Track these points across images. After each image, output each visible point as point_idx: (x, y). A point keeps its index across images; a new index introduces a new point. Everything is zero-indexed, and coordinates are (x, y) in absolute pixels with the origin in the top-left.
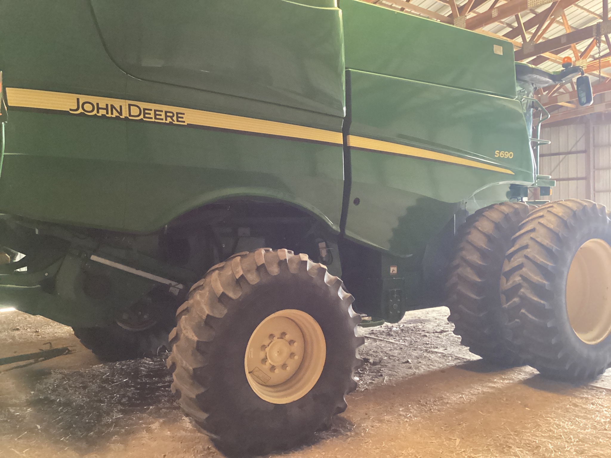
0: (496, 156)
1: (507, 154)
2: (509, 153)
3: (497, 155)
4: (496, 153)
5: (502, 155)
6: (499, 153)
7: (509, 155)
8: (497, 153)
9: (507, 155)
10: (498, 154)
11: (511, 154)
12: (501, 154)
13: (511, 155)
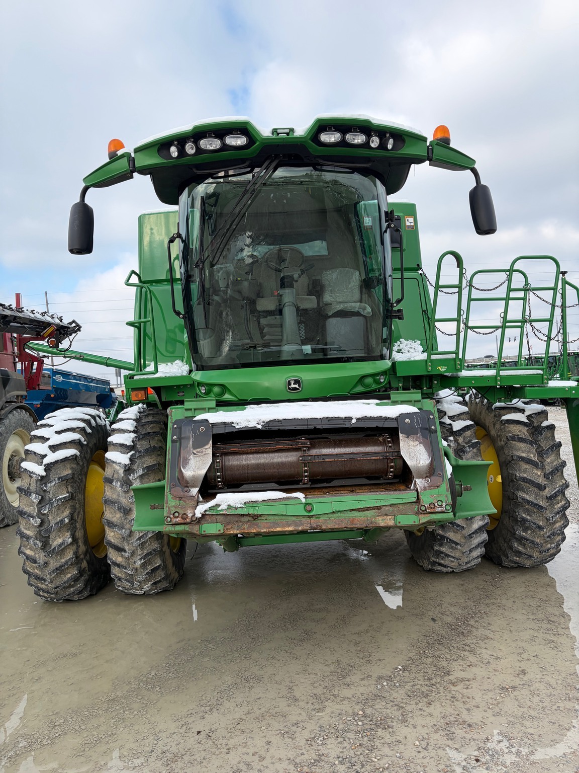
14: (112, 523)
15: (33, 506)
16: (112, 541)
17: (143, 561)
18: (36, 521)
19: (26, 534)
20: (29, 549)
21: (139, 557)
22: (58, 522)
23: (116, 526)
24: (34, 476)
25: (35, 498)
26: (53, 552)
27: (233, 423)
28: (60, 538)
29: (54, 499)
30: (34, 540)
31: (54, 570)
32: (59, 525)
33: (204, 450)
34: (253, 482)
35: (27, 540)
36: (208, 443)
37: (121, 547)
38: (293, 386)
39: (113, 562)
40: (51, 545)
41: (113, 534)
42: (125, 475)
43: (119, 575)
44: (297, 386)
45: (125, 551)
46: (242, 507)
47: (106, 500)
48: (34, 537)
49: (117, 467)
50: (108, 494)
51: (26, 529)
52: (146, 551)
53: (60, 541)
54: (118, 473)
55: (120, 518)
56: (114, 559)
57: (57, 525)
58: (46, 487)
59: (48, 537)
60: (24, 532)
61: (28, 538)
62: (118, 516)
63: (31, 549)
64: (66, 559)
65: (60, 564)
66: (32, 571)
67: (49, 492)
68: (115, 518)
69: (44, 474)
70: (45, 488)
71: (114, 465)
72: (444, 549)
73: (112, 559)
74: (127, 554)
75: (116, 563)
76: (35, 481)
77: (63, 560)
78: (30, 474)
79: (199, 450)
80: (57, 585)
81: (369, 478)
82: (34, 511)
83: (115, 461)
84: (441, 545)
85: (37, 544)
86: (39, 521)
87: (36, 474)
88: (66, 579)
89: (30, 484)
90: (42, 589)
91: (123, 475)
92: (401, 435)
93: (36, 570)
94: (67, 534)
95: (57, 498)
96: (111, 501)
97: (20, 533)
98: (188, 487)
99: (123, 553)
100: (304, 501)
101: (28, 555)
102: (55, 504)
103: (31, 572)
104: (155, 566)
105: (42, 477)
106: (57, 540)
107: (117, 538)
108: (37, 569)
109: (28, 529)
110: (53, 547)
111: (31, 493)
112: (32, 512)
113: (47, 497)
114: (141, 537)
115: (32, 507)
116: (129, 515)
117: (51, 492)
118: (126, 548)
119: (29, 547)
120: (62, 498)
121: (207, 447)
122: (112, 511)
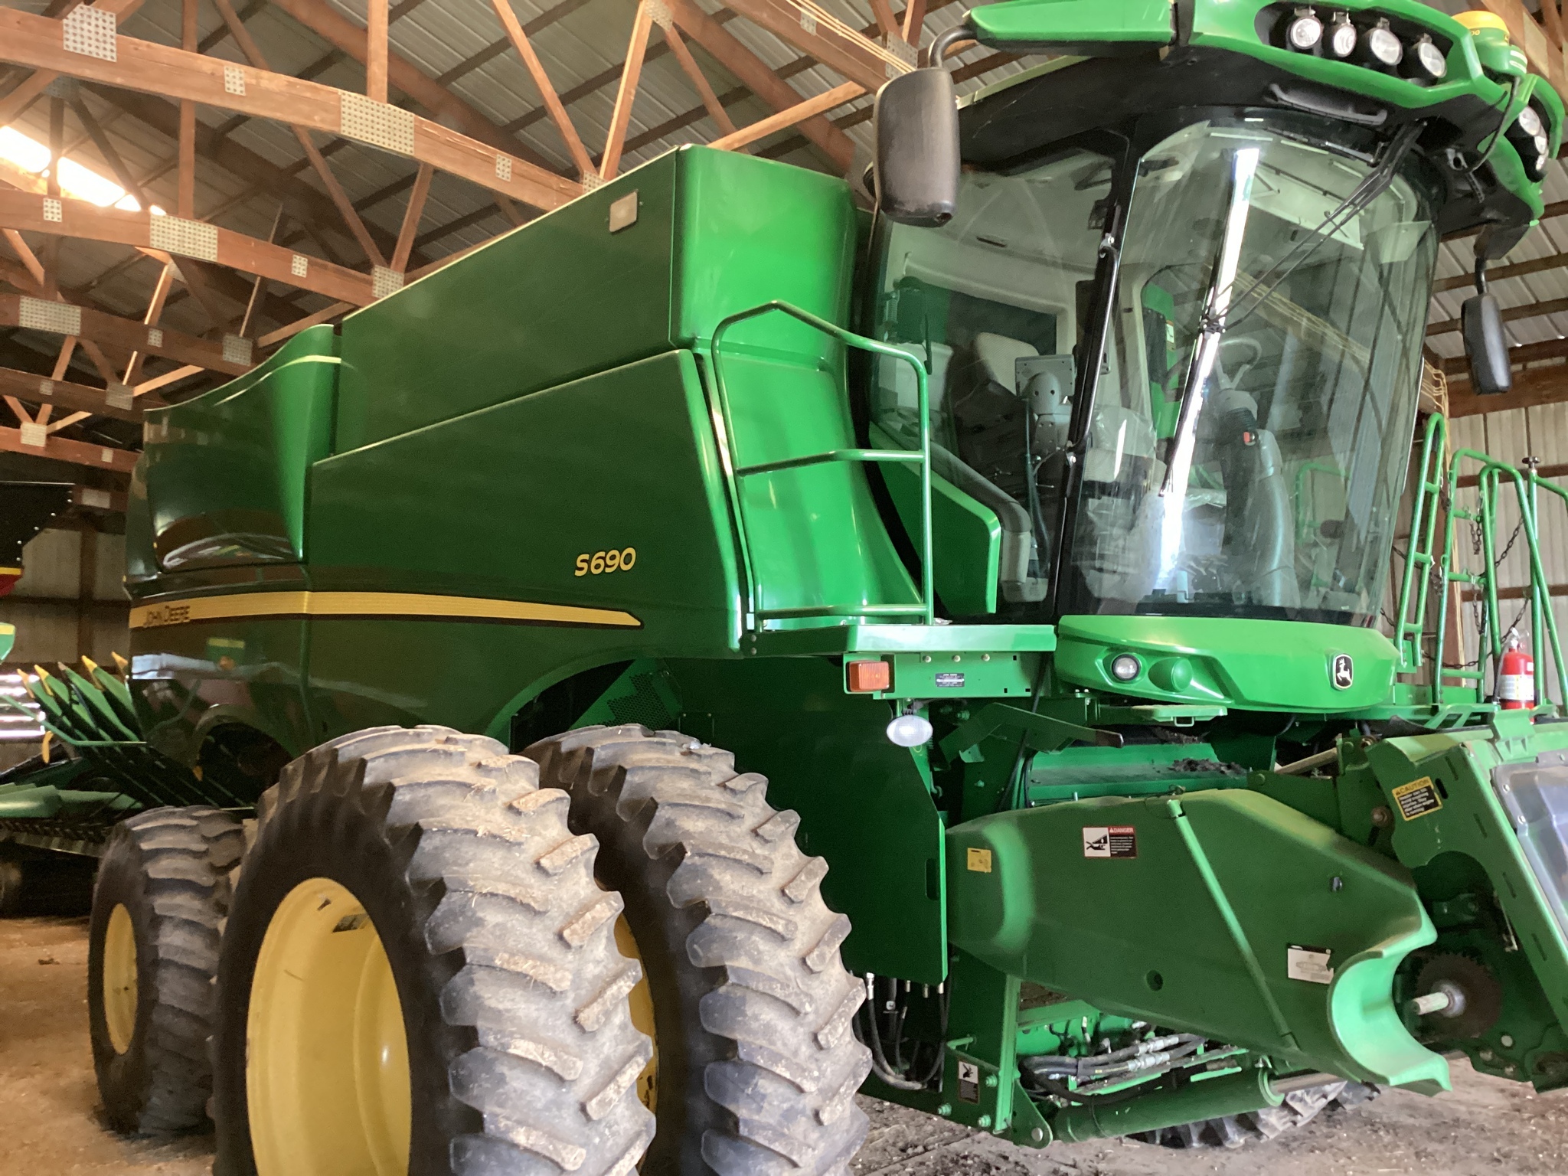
0: (578, 573)
1: (613, 558)
2: (621, 554)
3: (581, 569)
4: (579, 564)
5: (597, 566)
6: (588, 562)
7: (619, 560)
8: (583, 561)
9: (616, 562)
10: (585, 565)
11: (629, 555)
12: (594, 563)
13: (627, 562)
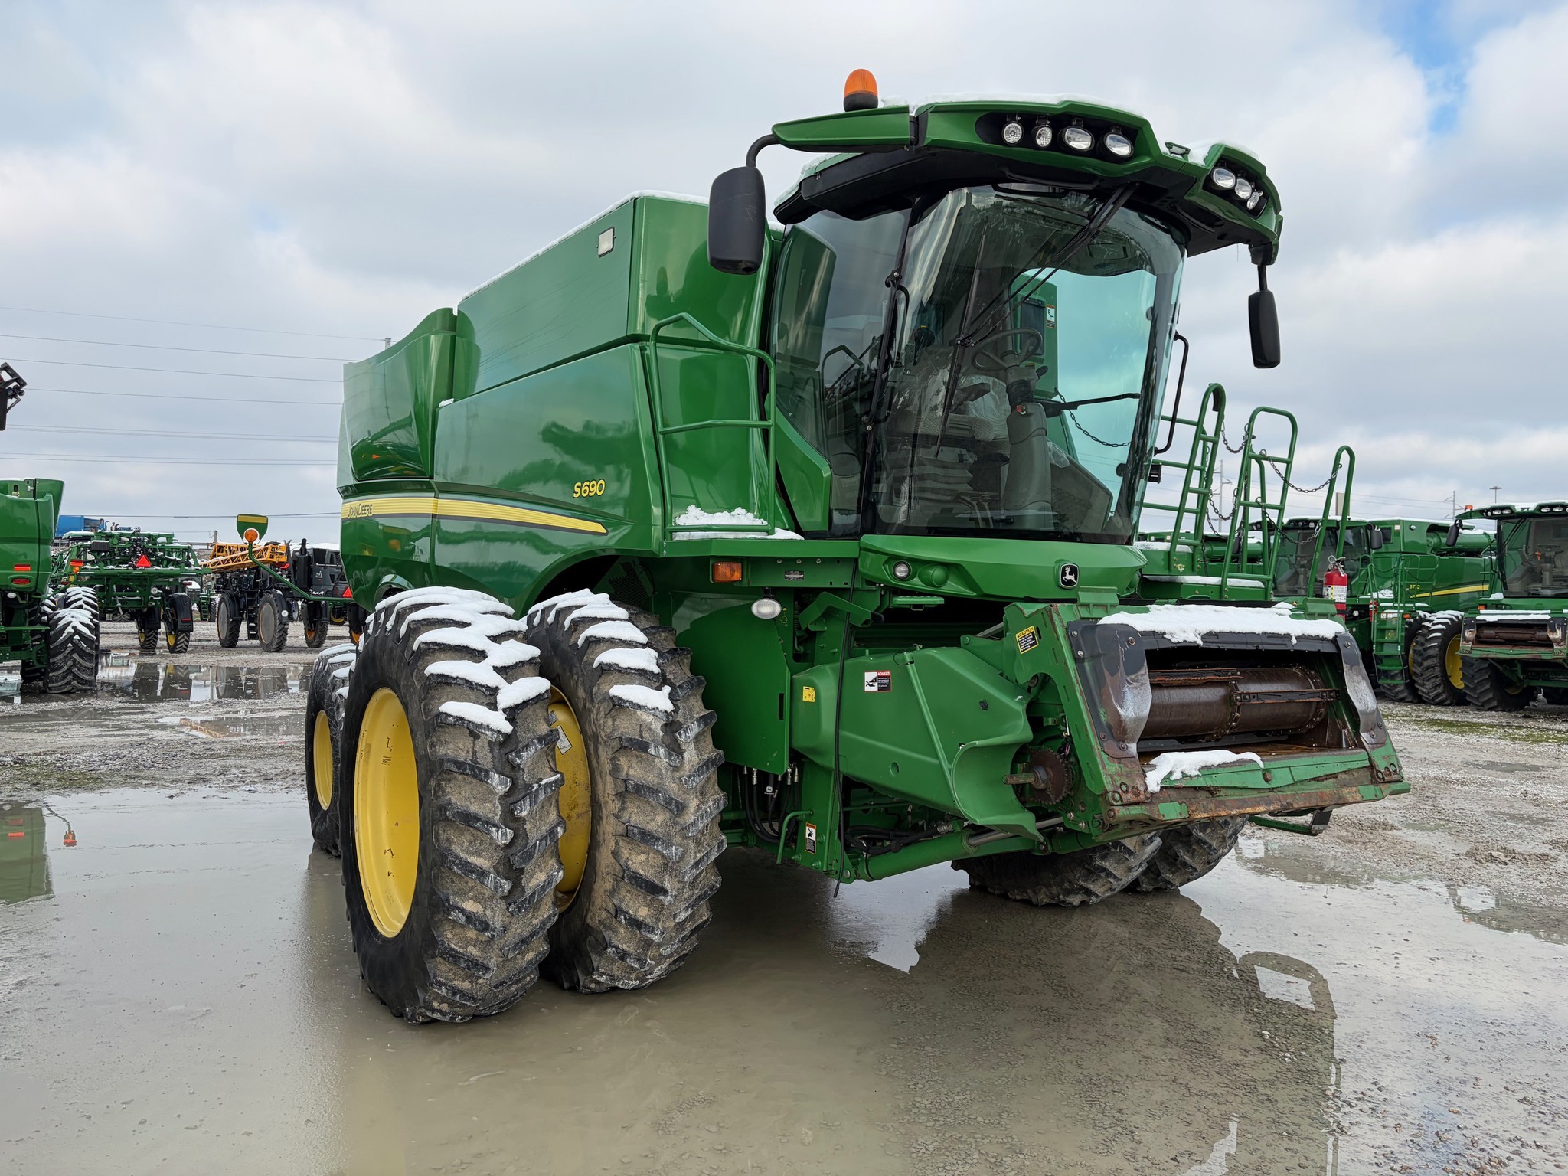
14: (650, 834)
15: (490, 802)
16: (642, 872)
17: (689, 913)
18: (504, 835)
19: (475, 865)
20: (471, 898)
21: (684, 905)
22: (546, 837)
23: (657, 839)
24: (488, 733)
25: (501, 783)
26: (529, 903)
27: (1164, 633)
28: (541, 871)
29: (536, 786)
30: (495, 878)
31: (516, 945)
32: (549, 842)
33: (1140, 677)
34: (1155, 736)
35: (479, 879)
36: (1141, 667)
37: (660, 884)
38: (1068, 577)
39: (630, 918)
40: (523, 888)
41: (643, 857)
42: (665, 732)
43: (625, 947)
44: (1072, 578)
45: (665, 892)
46: (1198, 776)
47: (636, 785)
48: (492, 870)
49: (648, 718)
50: (632, 772)
51: (471, 853)
52: (696, 892)
53: (542, 877)
54: (650, 729)
55: (664, 823)
56: (631, 912)
57: (544, 842)
58: (520, 757)
59: (522, 871)
60: (469, 860)
61: (482, 873)
62: (659, 818)
63: (476, 899)
64: (541, 918)
65: (530, 929)
66: (461, 951)
67: (523, 770)
68: (653, 824)
69: (507, 728)
70: (518, 761)
71: (639, 713)
72: (1107, 864)
73: (627, 913)
74: (669, 898)
75: (637, 920)
76: (487, 746)
77: (536, 921)
78: (474, 731)
79: (1133, 676)
80: (501, 979)
81: (1260, 734)
82: (494, 812)
83: (642, 703)
84: (1104, 858)
85: (501, 886)
86: (510, 833)
87: (492, 730)
88: (524, 964)
89: (474, 753)
90: (461, 992)
91: (661, 734)
92: (1345, 665)
93: (470, 948)
94: (551, 862)
95: (543, 782)
96: (649, 788)
97: (460, 864)
98: (1124, 741)
99: (662, 898)
100: (1262, 765)
101: (470, 913)
102: (542, 797)
103: (459, 953)
104: (700, 921)
105: (506, 735)
106: (535, 876)
107: (652, 866)
108: (475, 946)
109: (479, 854)
110: (528, 892)
111: (487, 772)
112: (490, 815)
113: (520, 781)
114: (700, 861)
115: (488, 805)
116: (680, 817)
117: (526, 770)
118: (667, 885)
119: (471, 894)
120: (551, 783)
121: (1142, 672)
122: (647, 808)
